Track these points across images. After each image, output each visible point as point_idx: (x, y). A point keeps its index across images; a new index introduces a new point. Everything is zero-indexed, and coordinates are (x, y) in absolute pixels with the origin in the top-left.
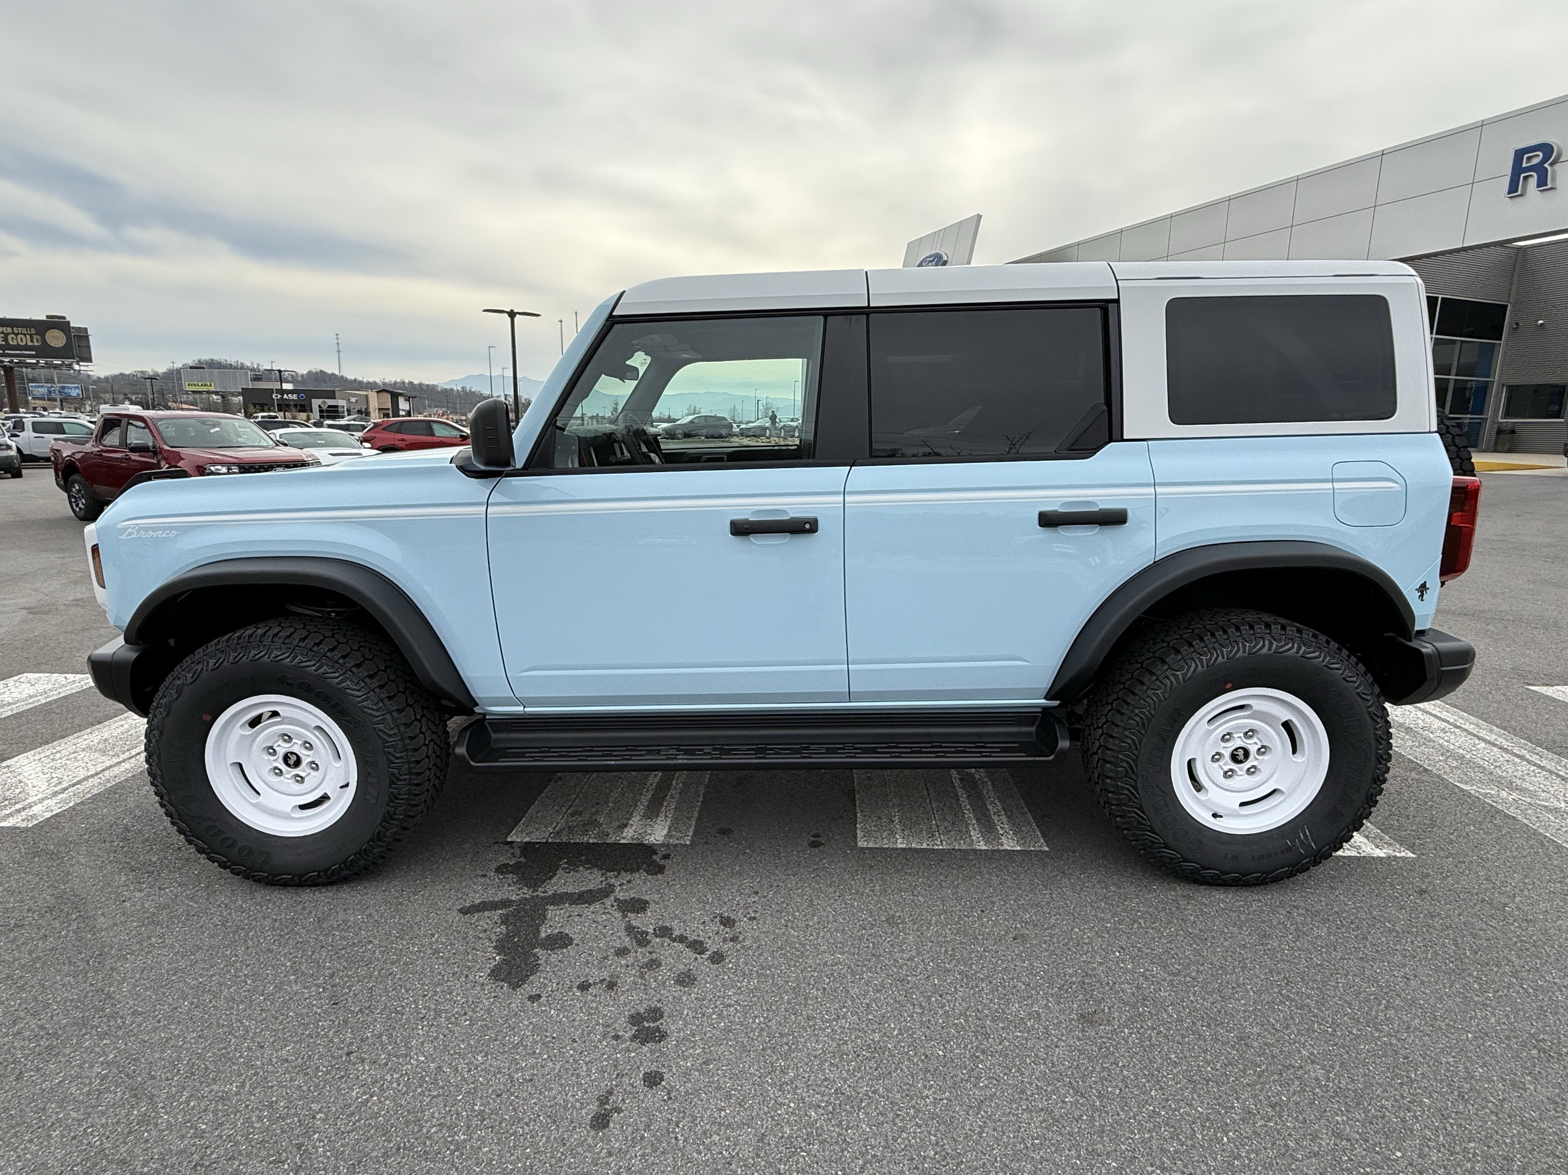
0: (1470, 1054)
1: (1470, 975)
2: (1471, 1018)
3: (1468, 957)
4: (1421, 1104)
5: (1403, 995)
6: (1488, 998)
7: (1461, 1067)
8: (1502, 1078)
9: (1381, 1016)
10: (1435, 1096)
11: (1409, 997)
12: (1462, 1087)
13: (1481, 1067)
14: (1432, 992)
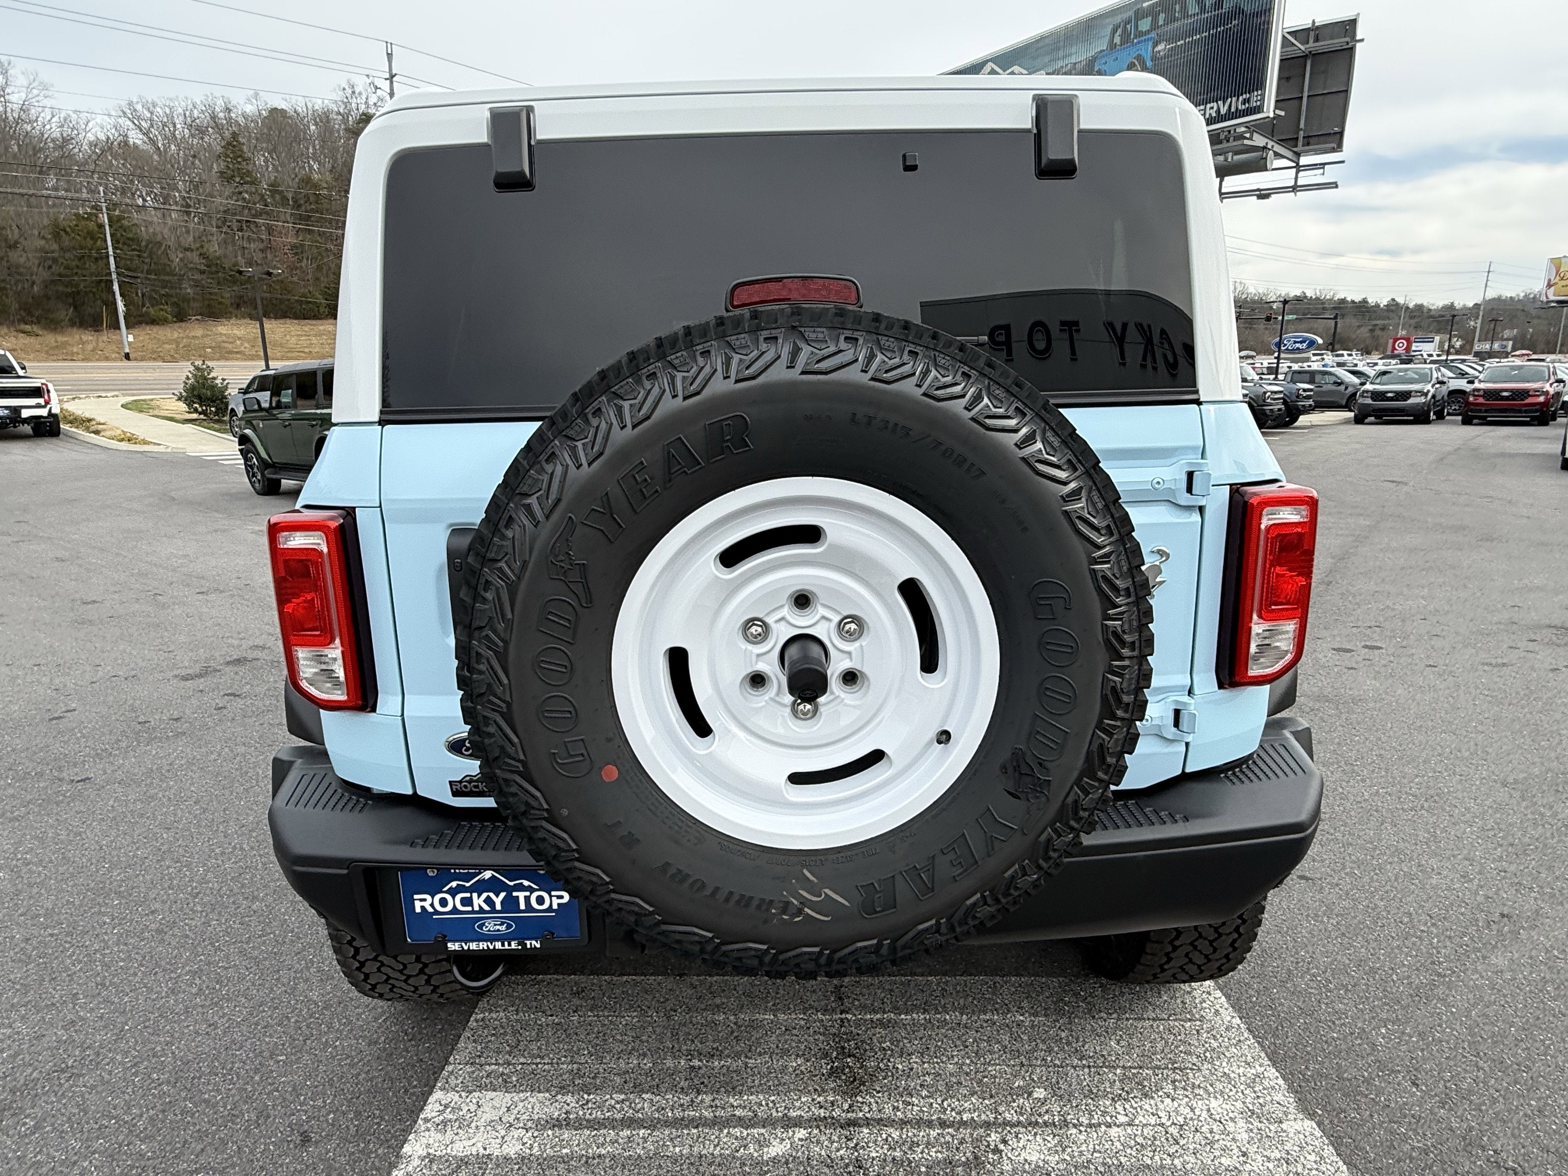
0: (117, 1014)
1: (169, 1082)
2: (137, 1042)
3: (185, 1099)
4: (123, 960)
5: (200, 1009)
6: (136, 1074)
7: (116, 1000)
8: (83, 1020)
9: (198, 981)
10: (119, 971)
11: (194, 1012)
12: (106, 990)
13: (103, 1014)
14: (183, 1033)
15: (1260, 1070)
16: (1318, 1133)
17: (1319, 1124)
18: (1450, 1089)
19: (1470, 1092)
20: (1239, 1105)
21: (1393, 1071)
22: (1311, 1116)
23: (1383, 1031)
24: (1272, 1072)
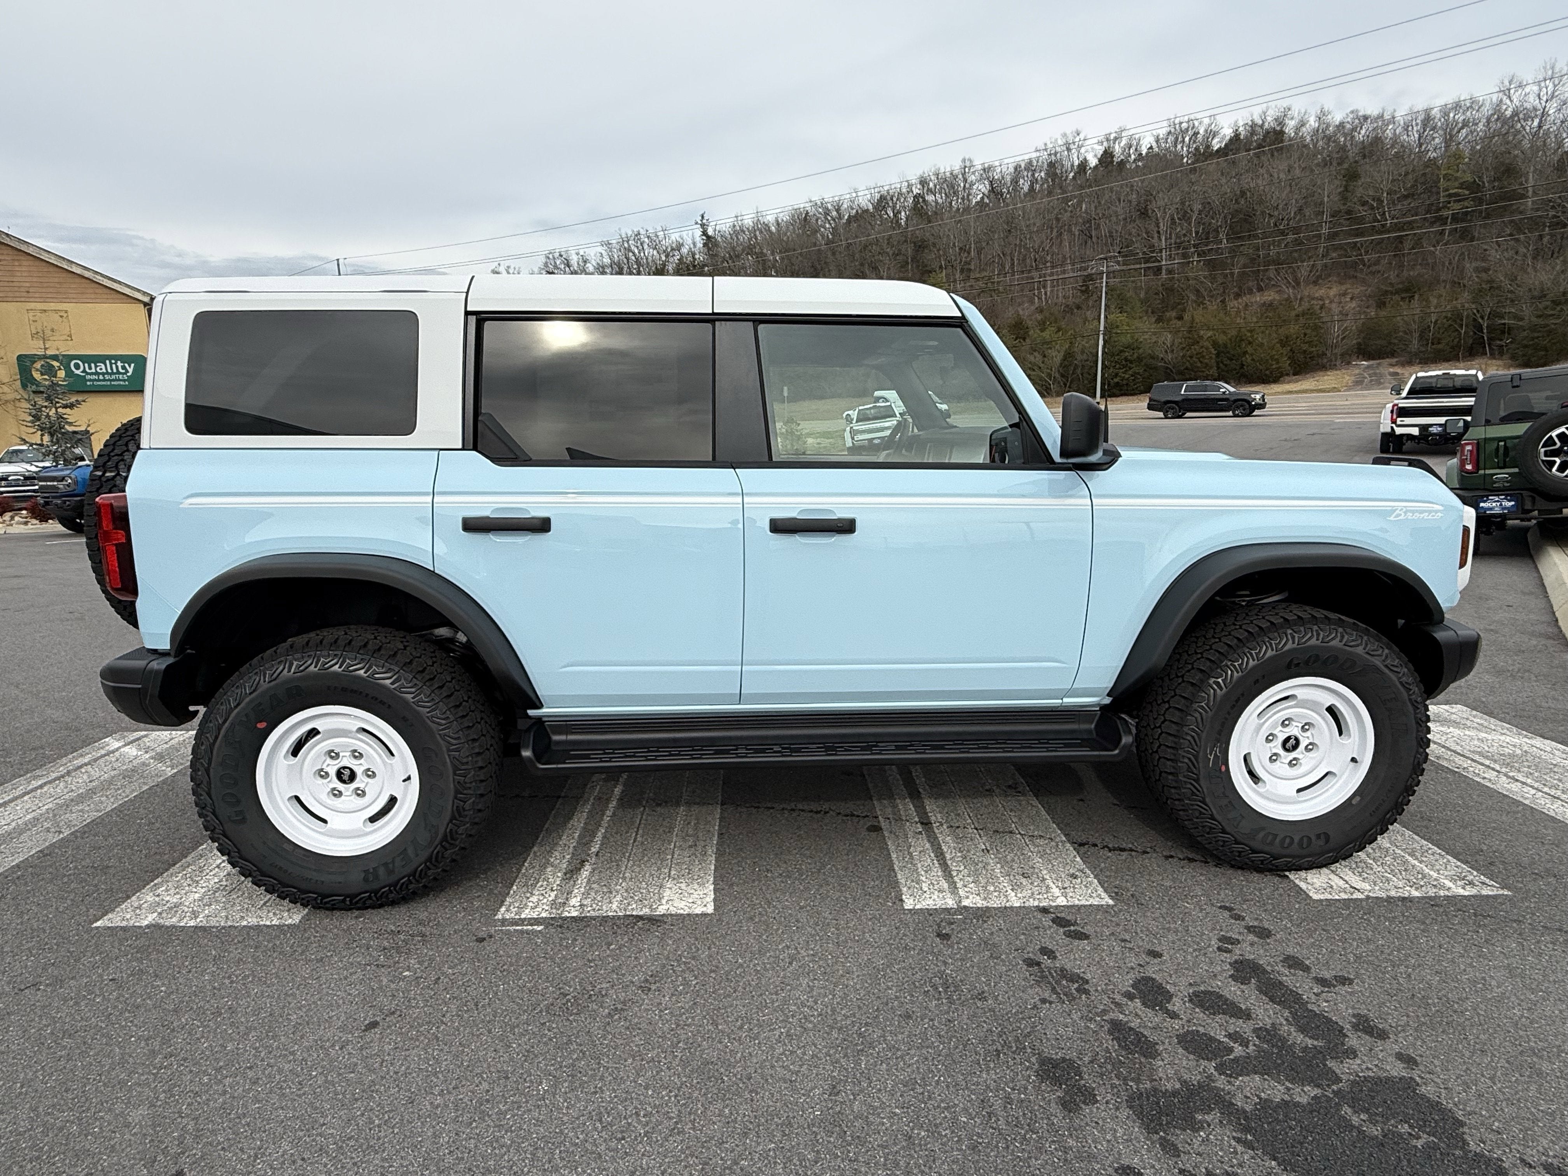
15: (198, 920)
16: (137, 924)
17: (141, 927)
18: (90, 994)
19: (77, 1003)
20: (187, 904)
21: (132, 975)
22: (148, 927)
23: (163, 989)
24: (192, 923)
